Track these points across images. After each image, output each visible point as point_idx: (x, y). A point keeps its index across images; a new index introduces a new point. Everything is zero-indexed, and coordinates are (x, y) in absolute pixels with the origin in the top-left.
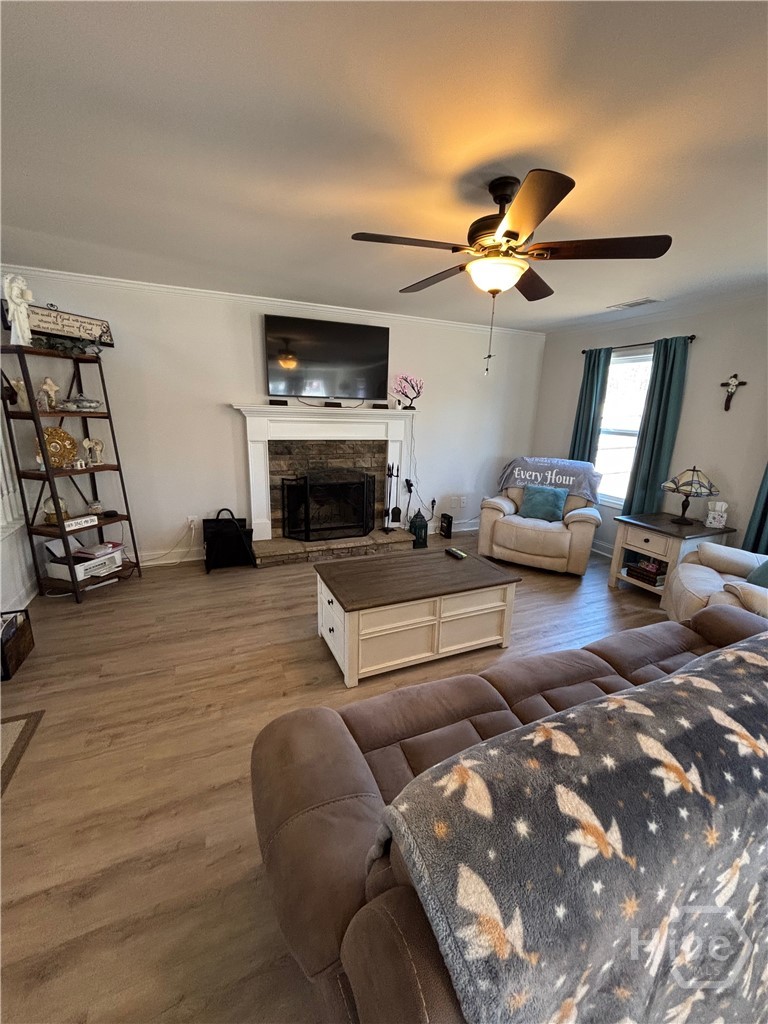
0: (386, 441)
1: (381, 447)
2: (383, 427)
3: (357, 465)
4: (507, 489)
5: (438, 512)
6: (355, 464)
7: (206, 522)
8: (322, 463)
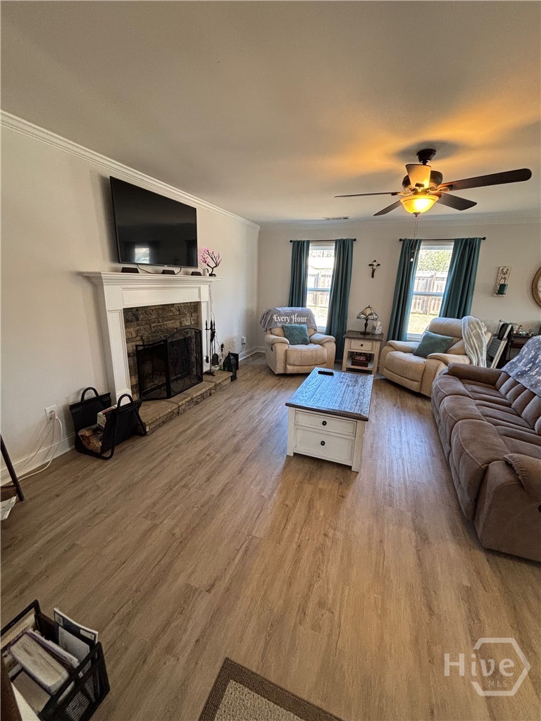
0: (200, 302)
1: (195, 307)
2: (197, 290)
3: (183, 325)
4: (270, 329)
5: (226, 353)
6: (181, 323)
7: (72, 407)
8: (161, 326)
